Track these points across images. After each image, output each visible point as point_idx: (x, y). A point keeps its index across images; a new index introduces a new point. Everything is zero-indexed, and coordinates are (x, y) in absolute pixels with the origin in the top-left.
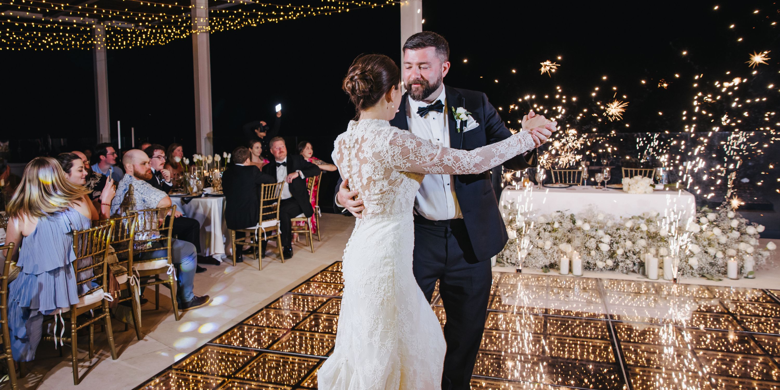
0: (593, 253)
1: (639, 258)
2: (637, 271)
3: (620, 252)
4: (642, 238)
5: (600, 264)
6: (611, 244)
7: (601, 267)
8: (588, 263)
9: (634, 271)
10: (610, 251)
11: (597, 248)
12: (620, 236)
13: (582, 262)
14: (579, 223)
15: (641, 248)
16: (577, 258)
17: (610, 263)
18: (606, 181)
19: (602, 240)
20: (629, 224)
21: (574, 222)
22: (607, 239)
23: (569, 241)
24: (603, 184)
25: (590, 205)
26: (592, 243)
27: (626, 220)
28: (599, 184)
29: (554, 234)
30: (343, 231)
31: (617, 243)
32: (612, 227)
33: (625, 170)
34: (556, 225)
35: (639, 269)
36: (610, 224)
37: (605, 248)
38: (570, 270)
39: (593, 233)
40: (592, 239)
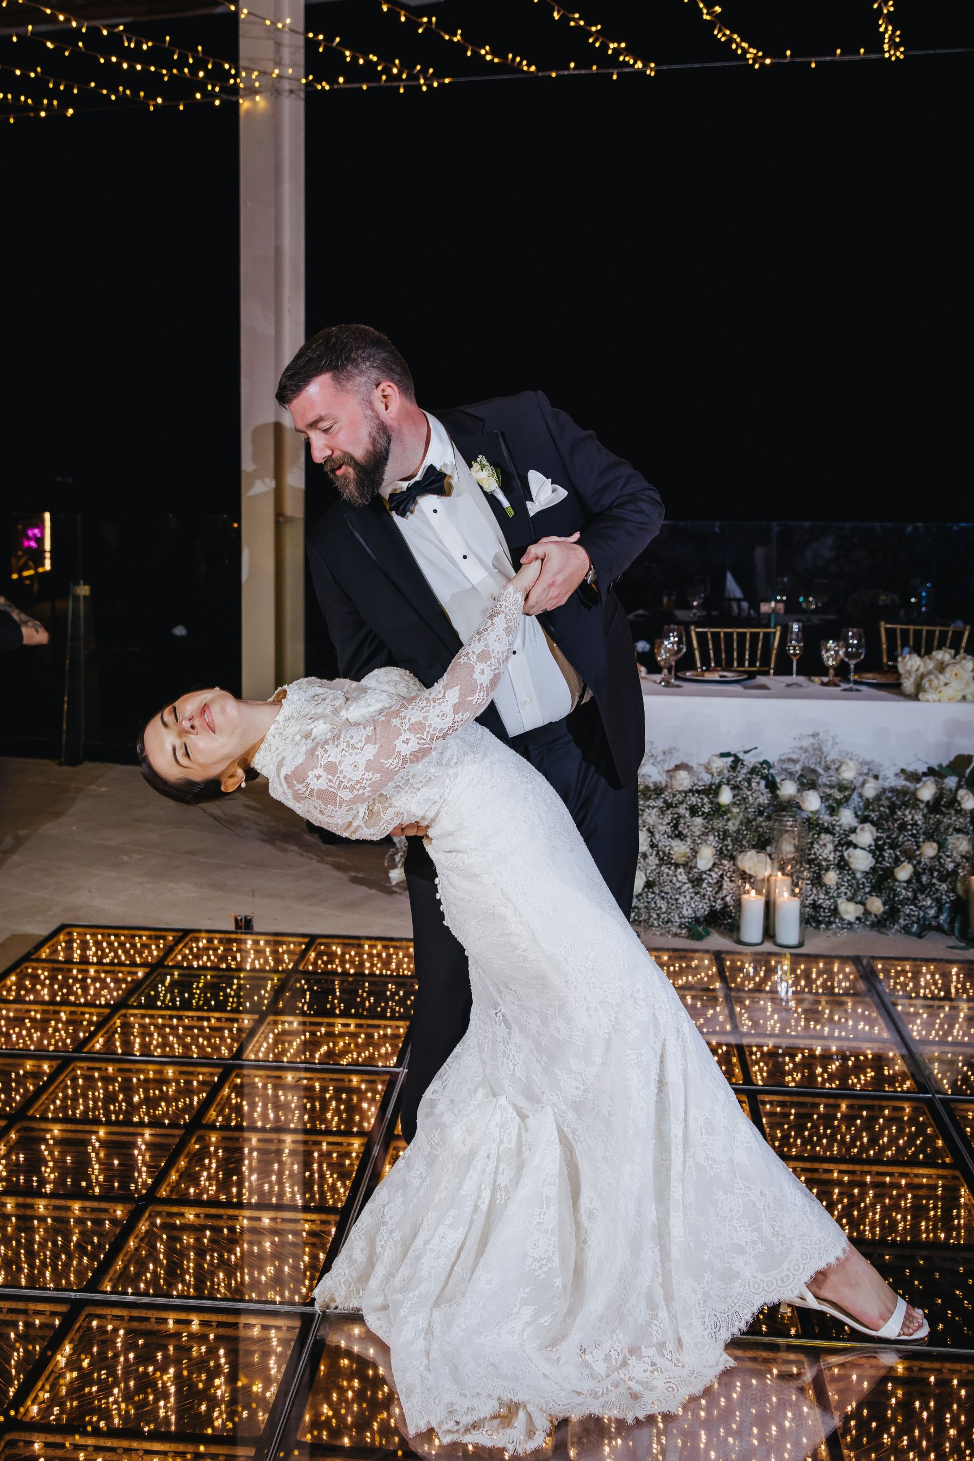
0: (831, 877)
1: (954, 890)
2: (946, 927)
3: (904, 872)
4: (959, 831)
5: (849, 911)
6: (876, 851)
7: (852, 919)
8: (815, 906)
9: (939, 929)
10: (873, 869)
11: (843, 865)
12: (903, 827)
13: (803, 905)
14: (788, 789)
15: (958, 859)
16: (786, 895)
17: (876, 905)
18: (852, 663)
19: (852, 838)
20: (927, 792)
21: (772, 786)
22: (866, 836)
23: (762, 844)
24: (842, 671)
25: (814, 735)
26: (826, 849)
27: (915, 777)
28: (831, 671)
29: (718, 824)
30: (59, 814)
31: (893, 847)
32: (878, 798)
33: (887, 630)
34: (726, 797)
35: (952, 923)
36: (870, 790)
37: (861, 861)
38: (769, 932)
39: (825, 818)
40: (826, 838)
